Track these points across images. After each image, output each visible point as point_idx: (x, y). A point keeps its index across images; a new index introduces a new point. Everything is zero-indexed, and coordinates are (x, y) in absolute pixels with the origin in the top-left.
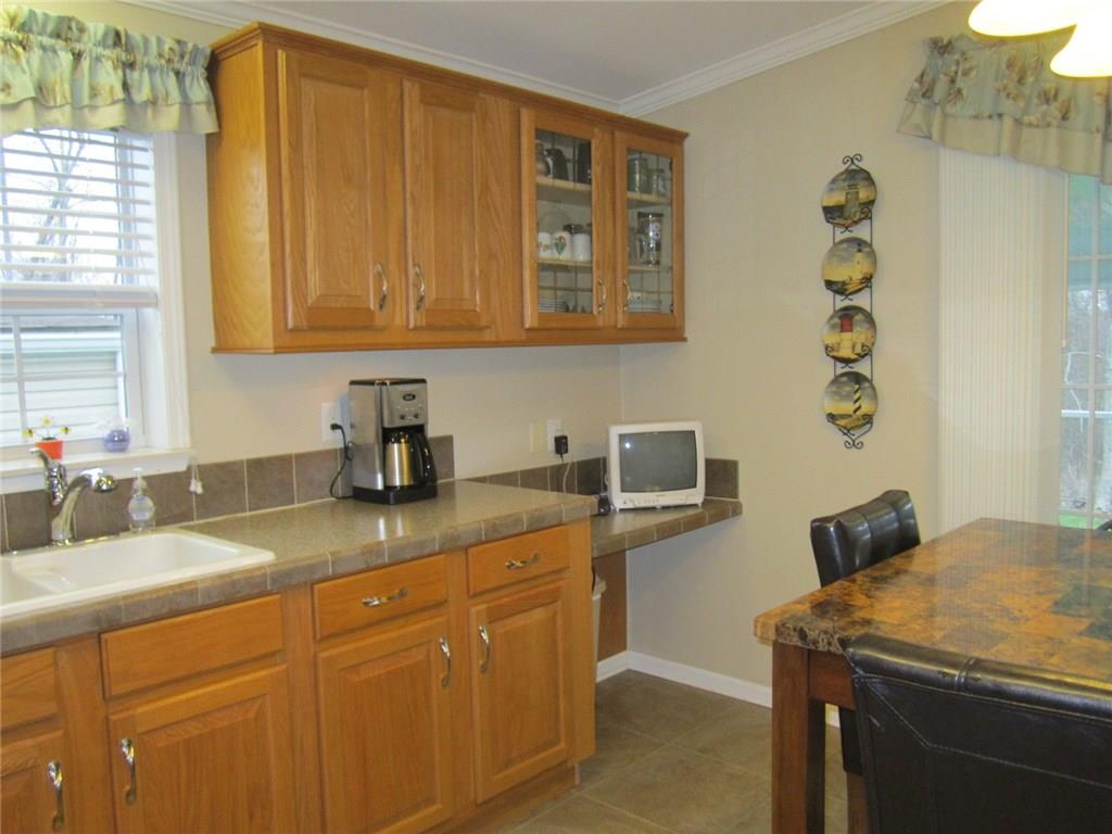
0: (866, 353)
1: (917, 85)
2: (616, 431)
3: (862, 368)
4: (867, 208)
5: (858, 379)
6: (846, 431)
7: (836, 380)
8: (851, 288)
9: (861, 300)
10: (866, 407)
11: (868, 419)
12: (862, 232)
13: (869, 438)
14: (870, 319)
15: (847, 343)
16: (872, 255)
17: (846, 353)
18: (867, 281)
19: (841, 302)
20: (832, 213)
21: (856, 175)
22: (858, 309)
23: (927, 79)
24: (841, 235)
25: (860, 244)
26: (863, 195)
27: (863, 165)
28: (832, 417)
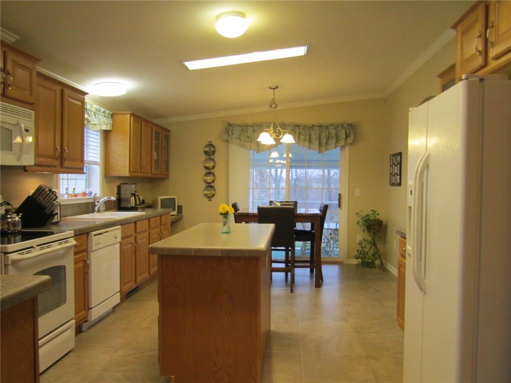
0: (213, 182)
1: (225, 130)
2: (160, 198)
3: (212, 185)
4: (214, 152)
5: (211, 187)
6: (209, 197)
7: (206, 187)
8: (210, 168)
9: (212, 171)
10: (213, 192)
11: (213, 195)
12: (212, 157)
13: (213, 199)
14: (214, 175)
15: (209, 179)
16: (214, 161)
17: (209, 181)
18: (214, 167)
19: (207, 171)
20: (206, 153)
21: (210, 145)
22: (211, 172)
23: (228, 130)
24: (207, 157)
25: (212, 159)
26: (212, 149)
27: (213, 143)
28: (206, 195)
